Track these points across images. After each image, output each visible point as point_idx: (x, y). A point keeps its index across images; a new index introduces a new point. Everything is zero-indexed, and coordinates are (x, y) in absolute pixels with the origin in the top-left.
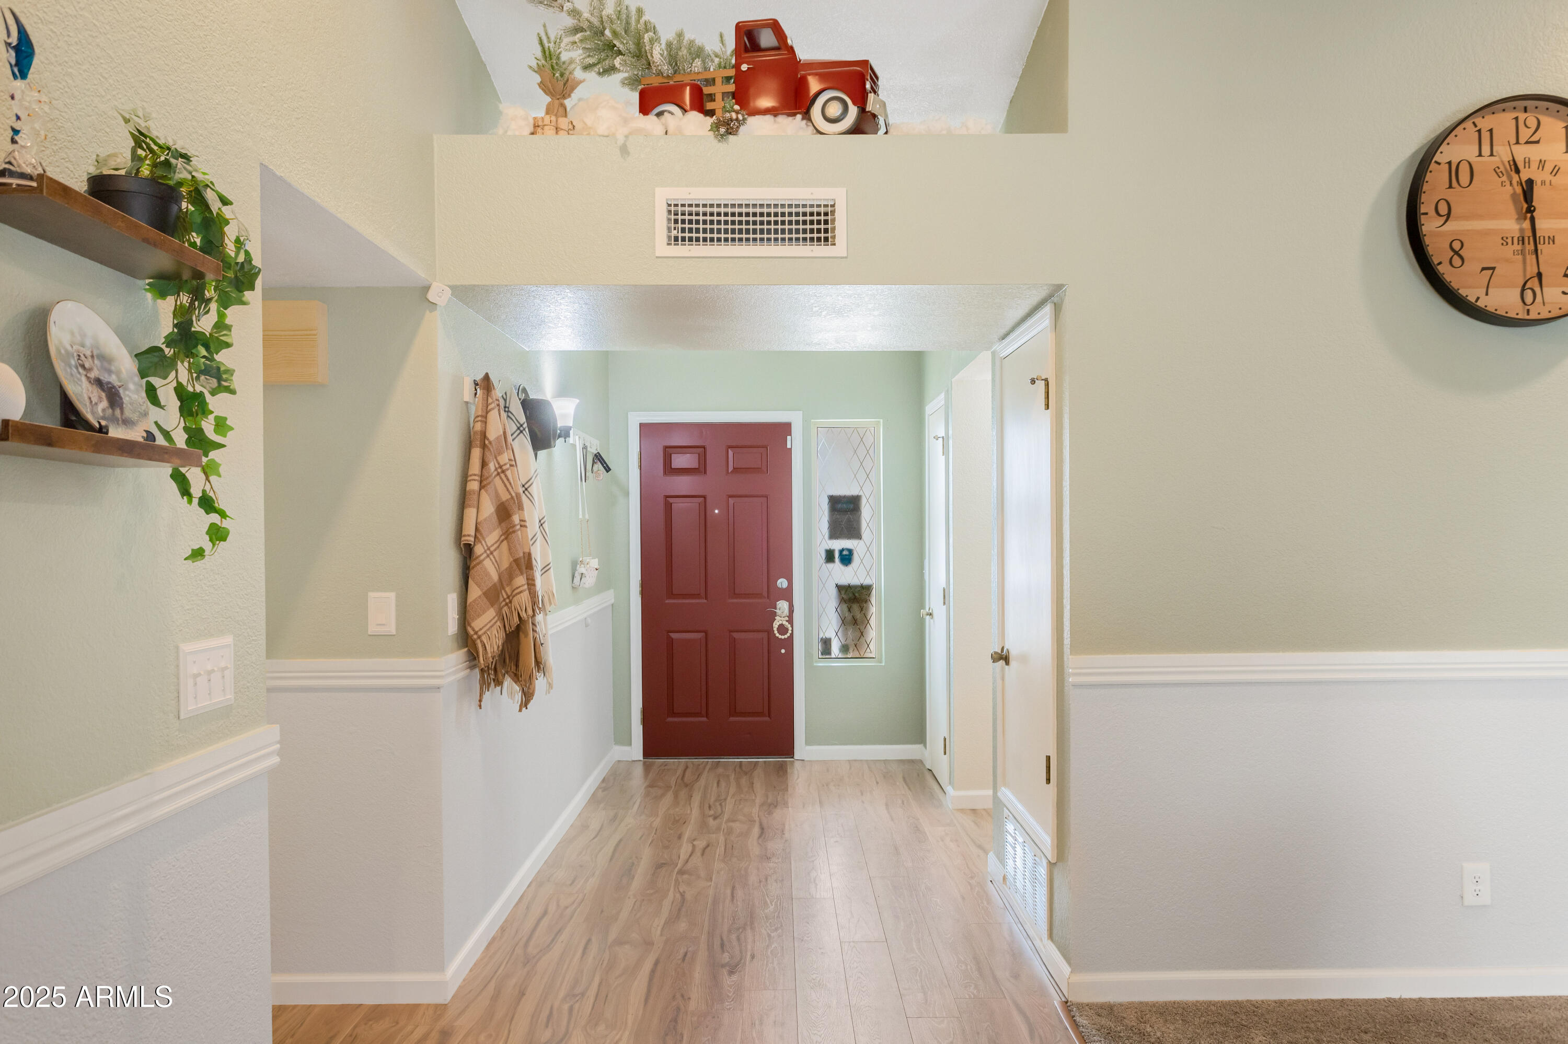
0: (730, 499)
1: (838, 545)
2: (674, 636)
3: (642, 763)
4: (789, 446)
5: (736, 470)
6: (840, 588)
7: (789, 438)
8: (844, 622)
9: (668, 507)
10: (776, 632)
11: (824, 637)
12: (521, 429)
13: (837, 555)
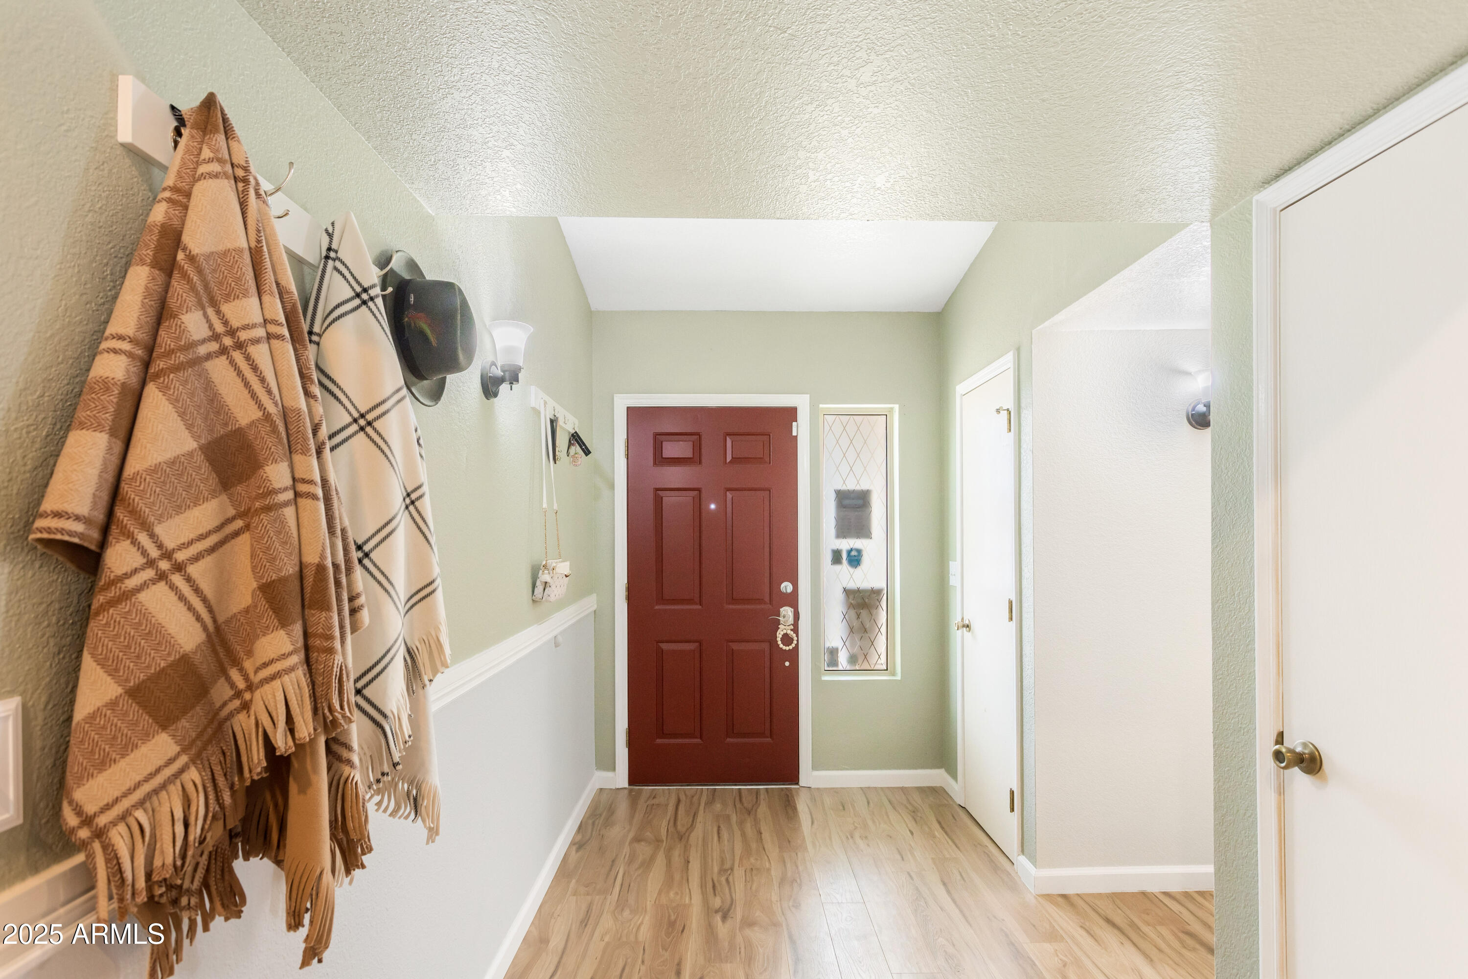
0: (728, 493)
1: (845, 545)
2: (664, 646)
3: (626, 792)
4: (794, 434)
5: (735, 460)
6: (848, 592)
7: (794, 424)
8: (852, 630)
9: (658, 502)
10: (779, 642)
11: (831, 647)
12: (365, 296)
13: (844, 556)
